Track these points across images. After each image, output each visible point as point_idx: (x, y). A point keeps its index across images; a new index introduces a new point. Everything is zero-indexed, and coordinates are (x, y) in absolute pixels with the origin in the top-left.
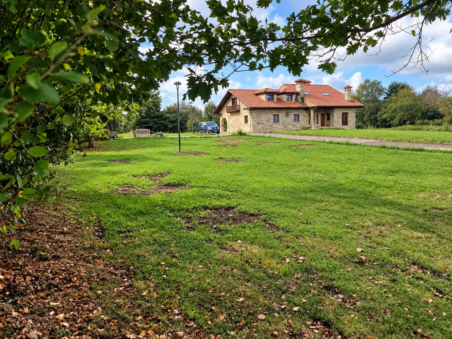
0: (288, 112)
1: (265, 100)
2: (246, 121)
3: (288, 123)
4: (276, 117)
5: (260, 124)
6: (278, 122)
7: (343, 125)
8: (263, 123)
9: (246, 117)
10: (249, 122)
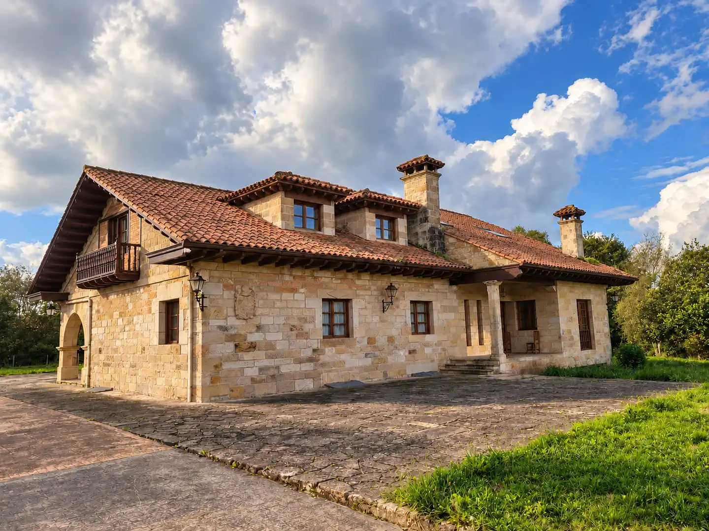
0: (391, 288)
1: (278, 223)
2: (169, 335)
3: (391, 340)
4: (337, 307)
5: (253, 347)
6: (348, 334)
7: (582, 349)
8: (271, 346)
9: (170, 308)
10: (184, 336)
